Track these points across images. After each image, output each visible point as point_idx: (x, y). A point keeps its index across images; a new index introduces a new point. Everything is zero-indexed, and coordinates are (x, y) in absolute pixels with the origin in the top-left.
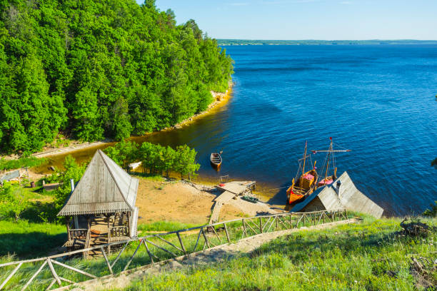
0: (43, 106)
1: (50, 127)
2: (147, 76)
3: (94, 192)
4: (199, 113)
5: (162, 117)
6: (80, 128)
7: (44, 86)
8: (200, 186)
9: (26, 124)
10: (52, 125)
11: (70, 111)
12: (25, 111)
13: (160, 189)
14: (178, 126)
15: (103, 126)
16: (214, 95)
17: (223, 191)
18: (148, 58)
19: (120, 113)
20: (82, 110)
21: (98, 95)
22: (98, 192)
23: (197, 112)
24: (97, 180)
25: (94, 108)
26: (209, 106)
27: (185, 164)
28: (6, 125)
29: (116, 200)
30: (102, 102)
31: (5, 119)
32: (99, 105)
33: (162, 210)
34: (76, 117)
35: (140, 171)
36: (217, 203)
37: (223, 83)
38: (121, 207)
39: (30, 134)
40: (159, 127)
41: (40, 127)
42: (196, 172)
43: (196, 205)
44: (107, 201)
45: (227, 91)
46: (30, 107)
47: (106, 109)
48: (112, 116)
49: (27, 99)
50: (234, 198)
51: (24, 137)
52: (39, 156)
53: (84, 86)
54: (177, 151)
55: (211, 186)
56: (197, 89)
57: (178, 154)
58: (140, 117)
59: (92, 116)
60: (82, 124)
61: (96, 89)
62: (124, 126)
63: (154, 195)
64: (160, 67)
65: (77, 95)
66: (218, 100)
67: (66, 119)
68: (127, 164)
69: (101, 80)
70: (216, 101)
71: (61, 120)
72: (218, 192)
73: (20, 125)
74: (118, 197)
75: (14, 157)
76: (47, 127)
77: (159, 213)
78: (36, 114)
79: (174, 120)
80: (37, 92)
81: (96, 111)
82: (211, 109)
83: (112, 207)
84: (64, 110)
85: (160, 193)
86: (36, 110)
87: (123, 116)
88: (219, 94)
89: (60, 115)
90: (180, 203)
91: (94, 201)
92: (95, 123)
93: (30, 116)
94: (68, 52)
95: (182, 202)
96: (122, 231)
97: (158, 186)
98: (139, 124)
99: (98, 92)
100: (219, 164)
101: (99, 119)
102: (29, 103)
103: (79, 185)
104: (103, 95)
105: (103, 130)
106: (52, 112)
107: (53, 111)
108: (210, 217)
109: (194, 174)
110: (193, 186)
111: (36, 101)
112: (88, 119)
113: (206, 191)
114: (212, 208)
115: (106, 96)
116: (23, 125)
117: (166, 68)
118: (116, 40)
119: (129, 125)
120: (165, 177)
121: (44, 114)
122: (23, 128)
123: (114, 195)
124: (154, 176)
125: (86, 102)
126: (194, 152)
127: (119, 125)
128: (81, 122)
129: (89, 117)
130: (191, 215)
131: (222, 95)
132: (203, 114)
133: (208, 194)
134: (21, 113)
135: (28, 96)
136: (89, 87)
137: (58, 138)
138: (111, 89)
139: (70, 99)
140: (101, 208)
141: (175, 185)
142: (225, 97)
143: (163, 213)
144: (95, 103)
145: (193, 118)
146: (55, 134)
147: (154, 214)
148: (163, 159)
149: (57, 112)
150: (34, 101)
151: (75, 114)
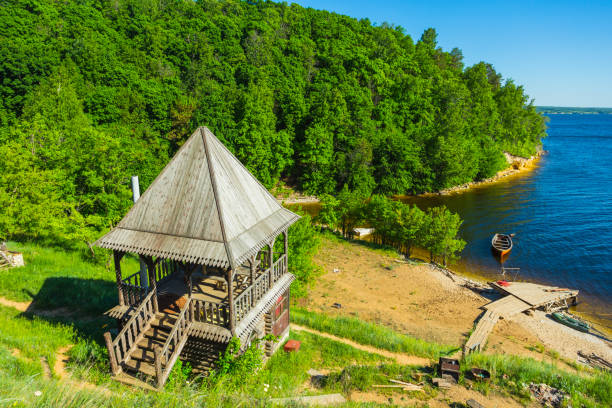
0: (264, 141)
1: (270, 170)
2: (409, 121)
3: (170, 211)
4: (481, 181)
5: (422, 176)
6: (307, 176)
7: (268, 118)
8: (460, 279)
10: (273, 167)
11: (297, 152)
12: (243, 145)
13: (388, 269)
14: (445, 193)
15: (337, 177)
16: (509, 159)
17: (505, 294)
18: (412, 97)
19: (360, 162)
20: (311, 153)
21: (335, 136)
23: (479, 178)
24: (183, 184)
25: (329, 151)
26: (500, 173)
27: (440, 237)
29: (207, 236)
30: (340, 146)
32: (336, 150)
33: (379, 301)
34: (304, 161)
35: (368, 240)
36: (488, 313)
37: (526, 145)
38: (212, 253)
40: (416, 189)
42: (457, 253)
43: (446, 307)
44: (188, 235)
45: (532, 157)
46: (247, 141)
47: (343, 156)
48: (348, 165)
49: (245, 130)
50: (526, 312)
53: (318, 122)
54: (427, 213)
55: (482, 284)
56: (483, 145)
58: (388, 170)
59: (324, 161)
60: (310, 172)
61: (333, 128)
62: (364, 180)
63: (375, 275)
64: (429, 110)
65: (307, 132)
66: (516, 167)
67: (291, 162)
68: (351, 226)
69: (342, 116)
70: (512, 169)
71: (284, 162)
72: (497, 294)
76: (266, 169)
77: (373, 306)
78: (253, 151)
79: (440, 182)
80: (258, 124)
81: (330, 155)
82: (502, 176)
83: (194, 249)
84: (290, 151)
85: (385, 276)
86: (254, 147)
87: (365, 167)
88: (518, 159)
89: (285, 156)
90: (415, 298)
92: (327, 172)
93: (245, 152)
94: (310, 84)
95: (421, 296)
97: (387, 264)
98: (385, 180)
99: (336, 132)
100: (505, 252)
101: (332, 168)
102: (247, 137)
104: (342, 136)
105: (335, 182)
106: (274, 151)
107: (276, 149)
108: (468, 335)
109: (453, 256)
110: (448, 275)
111: (255, 134)
112: (318, 166)
113: (469, 288)
114: (477, 321)
115: (346, 138)
117: (437, 112)
118: (373, 72)
119: (371, 180)
120: (403, 253)
121: (264, 152)
123: (205, 224)
124: (387, 249)
125: (317, 144)
126: (457, 220)
127: (357, 178)
128: (308, 168)
129: (319, 161)
130: (431, 323)
131: (523, 161)
132: (487, 182)
133: (473, 295)
135: (247, 127)
136: (324, 124)
137: (278, 186)
138: (353, 132)
139: (299, 139)
141: (417, 268)
142: (527, 165)
143: (379, 308)
144: (330, 145)
145: (470, 185)
146: (276, 180)
147: (363, 305)
148: (401, 223)
149: (281, 152)
150: (252, 133)
151: (302, 156)
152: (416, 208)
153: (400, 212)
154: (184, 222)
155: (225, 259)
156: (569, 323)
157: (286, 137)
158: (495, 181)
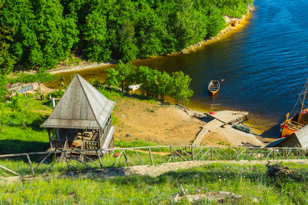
0: (57, 27)
1: (63, 47)
3: (71, 110)
4: (209, 39)
5: (168, 41)
6: (90, 49)
7: (58, 9)
8: (191, 112)
9: (43, 44)
10: (65, 45)
11: (81, 32)
12: (42, 32)
13: (152, 111)
14: (185, 51)
15: (111, 48)
16: (227, 20)
17: (213, 118)
19: (127, 36)
20: (91, 33)
21: (107, 18)
22: (74, 110)
23: (207, 37)
24: (74, 99)
25: (104, 30)
26: (222, 31)
27: (179, 89)
28: (25, 43)
29: (88, 118)
30: (111, 25)
31: (24, 38)
32: (108, 27)
33: (149, 131)
34: (87, 39)
35: (138, 93)
36: (203, 130)
37: (239, 8)
38: (92, 125)
39: (45, 52)
41: (55, 47)
42: (189, 98)
43: (183, 129)
44: (81, 119)
45: (244, 16)
46: (45, 28)
47: (114, 31)
48: (119, 39)
49: (42, 21)
50: (222, 127)
51: (40, 54)
52: (53, 72)
53: (94, 9)
54: (171, 76)
55: (202, 113)
56: (209, 13)
57: (172, 79)
59: (101, 37)
60: (92, 46)
61: (105, 12)
62: (130, 49)
63: (145, 116)
65: (87, 18)
66: (233, 25)
67: (77, 40)
68: (127, 85)
70: (230, 27)
71: (73, 40)
72: (208, 119)
73: (37, 43)
74: (91, 116)
75: (32, 73)
76: (60, 47)
77: (146, 133)
78: (50, 35)
79: (181, 45)
80: (51, 14)
81: (105, 33)
82: (223, 34)
83: (85, 124)
84: (75, 32)
85: (151, 116)
86: (50, 31)
87: (130, 39)
88: (234, 19)
89: (73, 36)
90: (168, 127)
91: (70, 118)
92: (104, 45)
93: (45, 36)
95: (170, 125)
96: (94, 146)
97: (151, 108)
98: (144, 48)
99: (107, 15)
100: (214, 92)
101: (108, 41)
102: (44, 25)
103: (59, 104)
104: (112, 17)
105: (111, 52)
106: (65, 33)
107: (66, 32)
108: (193, 141)
110: (185, 111)
111: (50, 23)
112: (97, 41)
113: (196, 117)
114: (197, 135)
115: (115, 19)
116: (40, 43)
119: (135, 48)
120: (160, 100)
121: (58, 34)
122: (40, 47)
123: (87, 114)
124: (150, 99)
126: (187, 79)
127: (125, 48)
128: (91, 43)
129: (98, 38)
130: (175, 138)
131: (238, 20)
132: (213, 40)
133: (198, 121)
134: (38, 33)
135: (43, 17)
136: (98, 10)
137: (70, 57)
138: (120, 13)
139: (81, 22)
140: (76, 125)
141: (168, 109)
142: (241, 22)
143: (149, 134)
144: (104, 25)
145: (202, 43)
146: (68, 53)
147: (141, 134)
148: (157, 83)
149: (69, 33)
150: (49, 23)
151: (85, 35)
152: (165, 73)
153: (156, 77)
154: (78, 114)
155: (98, 126)
156: (242, 129)
157: (72, 21)
158: (218, 38)
